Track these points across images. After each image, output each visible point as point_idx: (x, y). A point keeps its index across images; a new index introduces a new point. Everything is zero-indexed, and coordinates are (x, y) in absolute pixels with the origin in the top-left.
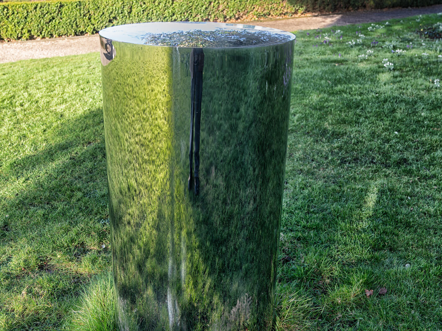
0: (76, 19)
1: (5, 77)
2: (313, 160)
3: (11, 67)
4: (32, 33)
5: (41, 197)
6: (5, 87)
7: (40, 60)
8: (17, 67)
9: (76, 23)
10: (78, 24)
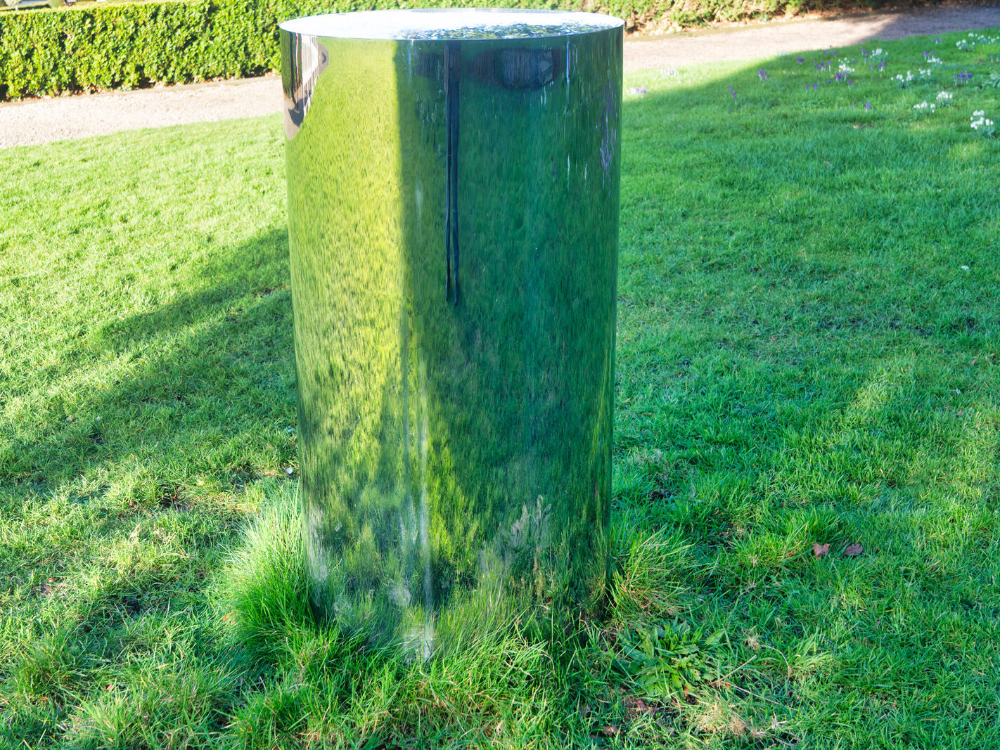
0: (245, 39)
1: (87, 165)
2: (755, 322)
3: (100, 145)
4: (146, 72)
5: (166, 387)
6: (87, 184)
7: (164, 130)
8: (111, 145)
9: (246, 48)
10: (250, 50)
